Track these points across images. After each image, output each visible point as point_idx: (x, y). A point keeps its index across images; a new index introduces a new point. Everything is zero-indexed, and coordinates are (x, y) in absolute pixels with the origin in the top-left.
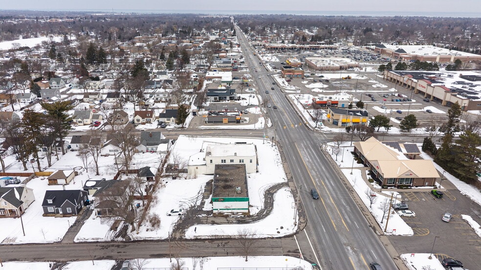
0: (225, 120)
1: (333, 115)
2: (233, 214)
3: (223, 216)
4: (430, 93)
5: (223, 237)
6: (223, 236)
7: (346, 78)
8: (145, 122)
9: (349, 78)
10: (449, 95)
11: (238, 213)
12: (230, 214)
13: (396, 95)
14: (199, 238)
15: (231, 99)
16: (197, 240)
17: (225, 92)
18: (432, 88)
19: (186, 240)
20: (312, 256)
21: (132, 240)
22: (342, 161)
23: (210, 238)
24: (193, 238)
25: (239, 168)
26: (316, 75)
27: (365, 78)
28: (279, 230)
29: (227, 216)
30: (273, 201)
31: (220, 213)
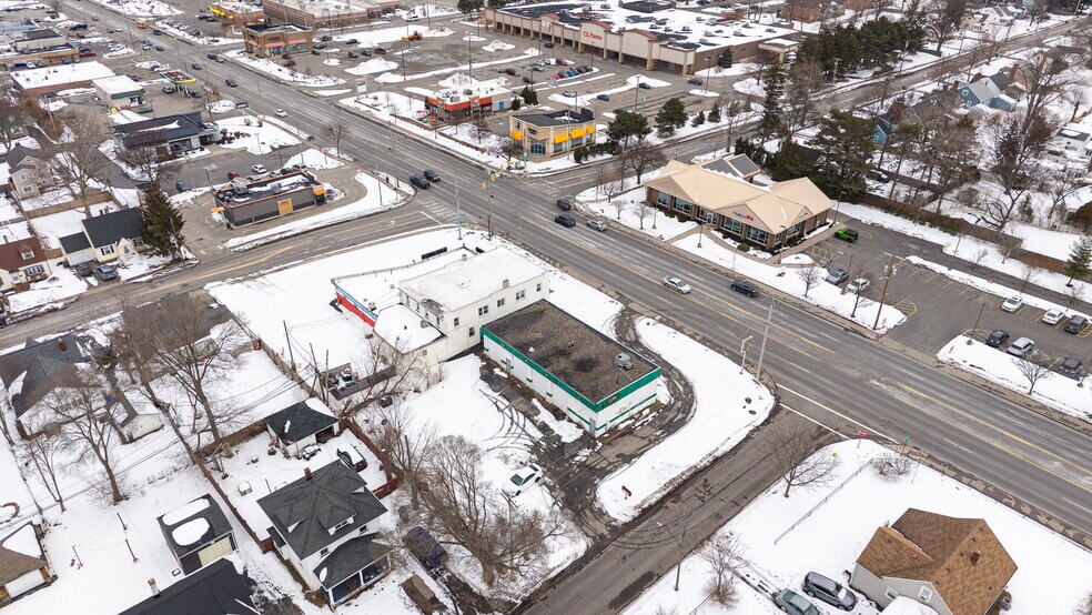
0: (285, 207)
1: (533, 132)
2: (637, 420)
3: (623, 435)
4: (615, 48)
5: (684, 477)
6: (683, 474)
7: (411, 39)
8: (23, 279)
9: (417, 37)
10: (656, 46)
11: (640, 412)
12: (630, 422)
13: (553, 61)
14: (646, 505)
15: (205, 142)
16: (646, 512)
17: (174, 125)
18: (618, 37)
19: (628, 526)
20: (850, 426)
21: (519, 602)
22: (654, 227)
23: (664, 493)
24: (636, 513)
25: (542, 313)
26: (335, 39)
27: (447, 33)
28: (750, 407)
29: (629, 431)
30: (659, 356)
31: (611, 431)
